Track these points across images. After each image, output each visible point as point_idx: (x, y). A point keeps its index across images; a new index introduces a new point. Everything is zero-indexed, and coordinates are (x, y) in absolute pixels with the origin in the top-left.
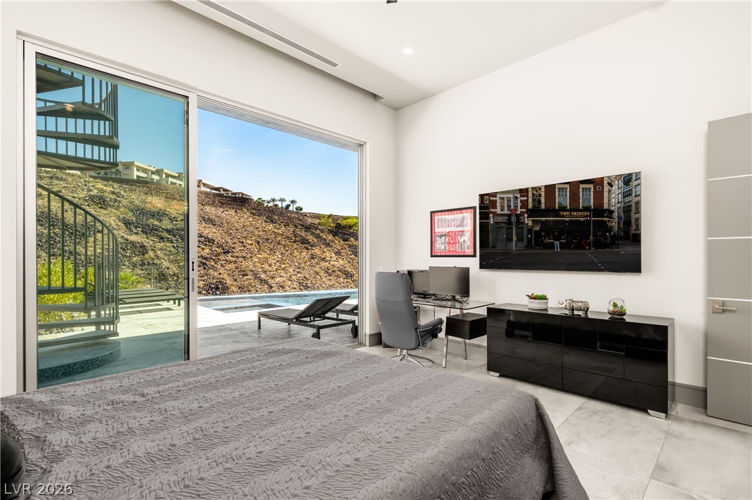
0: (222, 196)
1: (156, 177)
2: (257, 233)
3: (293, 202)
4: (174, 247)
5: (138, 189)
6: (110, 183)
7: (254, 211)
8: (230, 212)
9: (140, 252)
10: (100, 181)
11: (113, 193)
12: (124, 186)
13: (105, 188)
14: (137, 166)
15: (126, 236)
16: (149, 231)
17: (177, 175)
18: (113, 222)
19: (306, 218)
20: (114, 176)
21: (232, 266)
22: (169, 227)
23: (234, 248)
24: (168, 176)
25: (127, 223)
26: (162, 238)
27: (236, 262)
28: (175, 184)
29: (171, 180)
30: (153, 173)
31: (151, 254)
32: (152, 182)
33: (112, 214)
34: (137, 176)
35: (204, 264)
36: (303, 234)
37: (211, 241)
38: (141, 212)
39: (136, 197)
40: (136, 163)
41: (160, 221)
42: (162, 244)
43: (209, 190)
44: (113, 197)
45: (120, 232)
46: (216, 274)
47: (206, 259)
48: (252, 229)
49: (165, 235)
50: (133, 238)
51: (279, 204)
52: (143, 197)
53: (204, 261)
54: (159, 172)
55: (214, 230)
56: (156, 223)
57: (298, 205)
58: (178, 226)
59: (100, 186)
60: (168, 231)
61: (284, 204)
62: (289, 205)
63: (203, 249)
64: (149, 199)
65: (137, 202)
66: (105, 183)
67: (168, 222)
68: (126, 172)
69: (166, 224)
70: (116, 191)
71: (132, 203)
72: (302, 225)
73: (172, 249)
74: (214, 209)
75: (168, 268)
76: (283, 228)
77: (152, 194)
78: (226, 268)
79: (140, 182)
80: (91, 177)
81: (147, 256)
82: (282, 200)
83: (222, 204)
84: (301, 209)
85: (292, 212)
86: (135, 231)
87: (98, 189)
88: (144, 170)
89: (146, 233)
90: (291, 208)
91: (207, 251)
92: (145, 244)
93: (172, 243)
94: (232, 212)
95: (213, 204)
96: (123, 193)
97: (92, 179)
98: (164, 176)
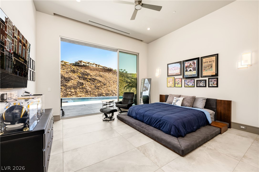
0: (105, 69)
1: (88, 64)
2: (113, 79)
3: (125, 70)
4: (90, 83)
5: (83, 68)
6: (76, 66)
7: (113, 73)
8: (107, 74)
9: (82, 85)
10: (74, 66)
11: (77, 69)
12: (80, 67)
13: (75, 68)
14: (83, 62)
15: (79, 81)
16: (85, 79)
17: (93, 64)
18: (76, 77)
19: (128, 75)
20: (77, 65)
21: (106, 89)
22: (90, 78)
23: (107, 84)
24: (91, 64)
25: (79, 77)
26: (88, 81)
27: (107, 87)
28: (93, 66)
29: (91, 65)
30: (87, 63)
31: (85, 85)
32: (87, 66)
33: (76, 75)
34: (83, 65)
35: (98, 88)
36: (127, 79)
37: (101, 82)
38: (83, 74)
39: (82, 70)
40: (83, 61)
41: (88, 76)
42: (88, 83)
43: (102, 67)
44: (77, 70)
45: (77, 79)
46: (101, 91)
47: (99, 87)
48: (112, 78)
49: (89, 80)
50: (80, 81)
51: (121, 71)
52: (84, 70)
53: (98, 87)
54: (88, 63)
55: (102, 79)
56: (87, 77)
57: (126, 71)
58: (92, 78)
59: (74, 67)
60: (89, 79)
61: (122, 71)
62: (124, 71)
63: (98, 84)
64: (86, 70)
65: (82, 71)
66: (75, 66)
67: (90, 76)
68: (81, 63)
69: (89, 77)
70: (77, 68)
71: (81, 72)
72: (127, 77)
73: (90, 84)
74: (102, 73)
75: (88, 89)
76: (121, 78)
77: (86, 69)
78: (104, 89)
79: (84, 66)
80: (72, 65)
81: (83, 86)
82: (122, 70)
83: (105, 71)
84: (127, 72)
85: (124, 73)
86: (81, 79)
87: (73, 68)
88: (85, 63)
89: (84, 80)
90: (124, 72)
91: (99, 84)
92: (83, 83)
93: (90, 82)
94: (107, 73)
95: (102, 71)
96: (79, 69)
97: (72, 66)
98: (90, 64)
